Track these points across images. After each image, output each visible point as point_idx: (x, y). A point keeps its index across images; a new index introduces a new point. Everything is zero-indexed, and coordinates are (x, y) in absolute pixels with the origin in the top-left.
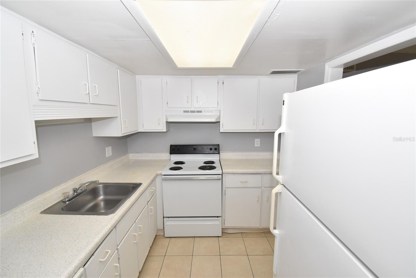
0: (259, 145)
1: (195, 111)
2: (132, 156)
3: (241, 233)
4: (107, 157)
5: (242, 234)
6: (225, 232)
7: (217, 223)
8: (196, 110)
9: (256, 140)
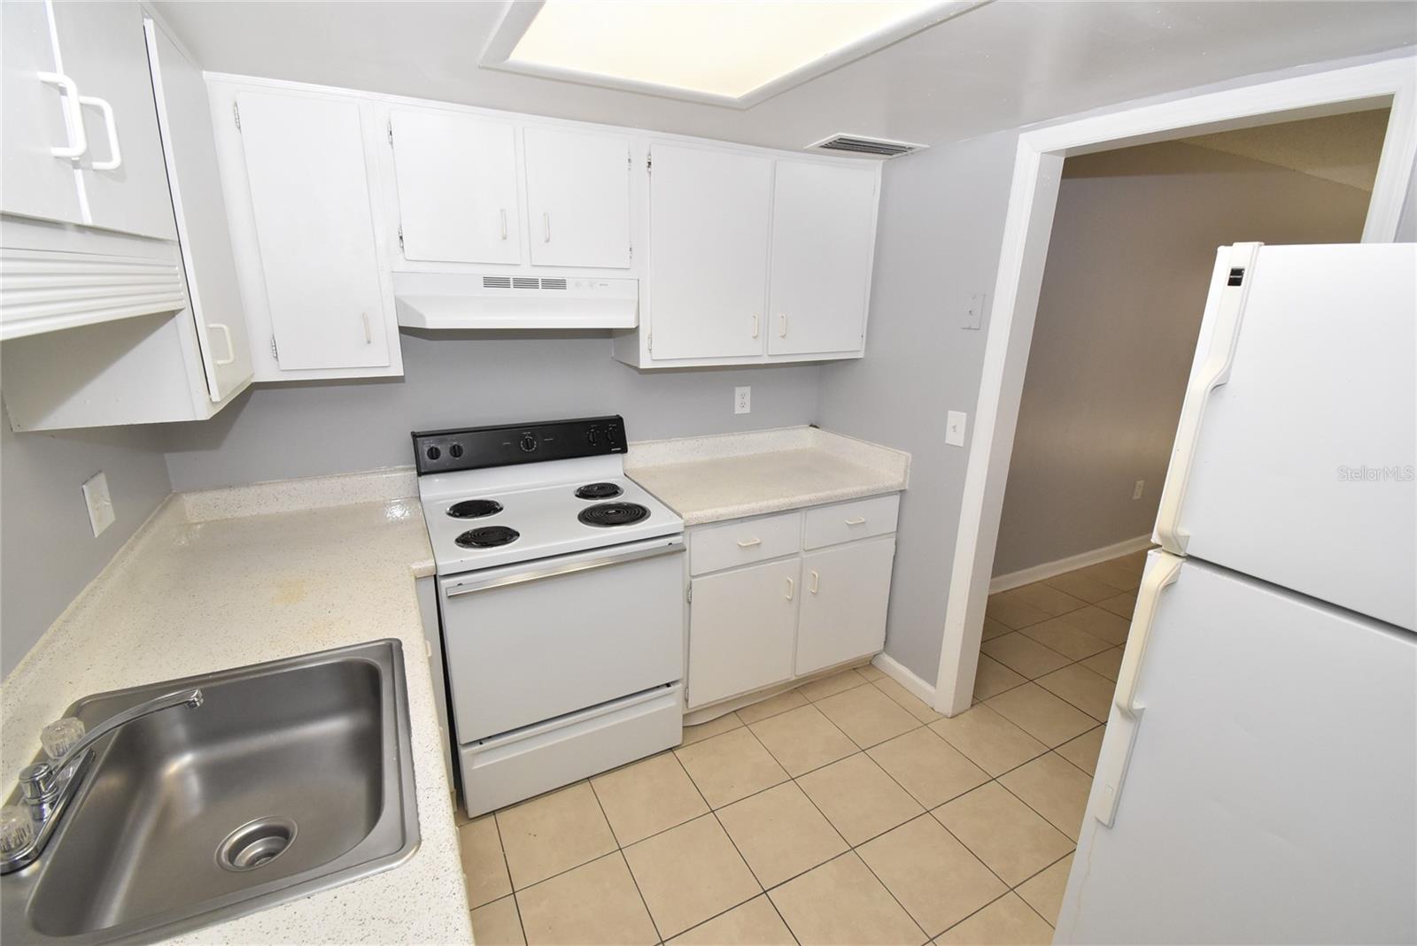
0: (747, 410)
1: (536, 281)
2: (197, 507)
3: (734, 711)
4: (96, 536)
5: (738, 713)
6: (691, 727)
7: (669, 703)
8: (541, 274)
9: (739, 391)
